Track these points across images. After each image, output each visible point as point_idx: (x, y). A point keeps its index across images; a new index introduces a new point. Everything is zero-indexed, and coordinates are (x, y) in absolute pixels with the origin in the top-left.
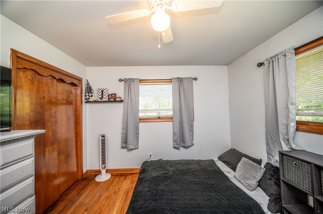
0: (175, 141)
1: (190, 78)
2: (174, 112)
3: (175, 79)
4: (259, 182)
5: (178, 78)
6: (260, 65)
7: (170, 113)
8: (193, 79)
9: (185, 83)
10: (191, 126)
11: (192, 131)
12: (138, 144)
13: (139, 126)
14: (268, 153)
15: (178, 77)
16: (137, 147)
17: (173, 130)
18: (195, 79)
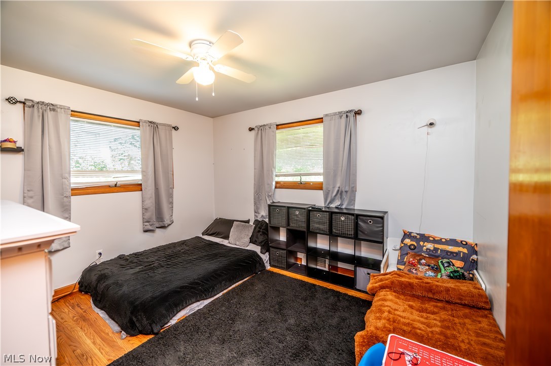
0: (145, 221)
1: (169, 126)
2: (144, 176)
3: (145, 122)
4: (250, 238)
5: (150, 122)
6: (251, 129)
7: (137, 177)
8: (173, 127)
9: (162, 131)
10: (170, 196)
11: (172, 203)
12: (69, 240)
13: (70, 202)
14: (255, 212)
15: (150, 120)
16: (66, 245)
17: (143, 204)
18: (176, 128)
